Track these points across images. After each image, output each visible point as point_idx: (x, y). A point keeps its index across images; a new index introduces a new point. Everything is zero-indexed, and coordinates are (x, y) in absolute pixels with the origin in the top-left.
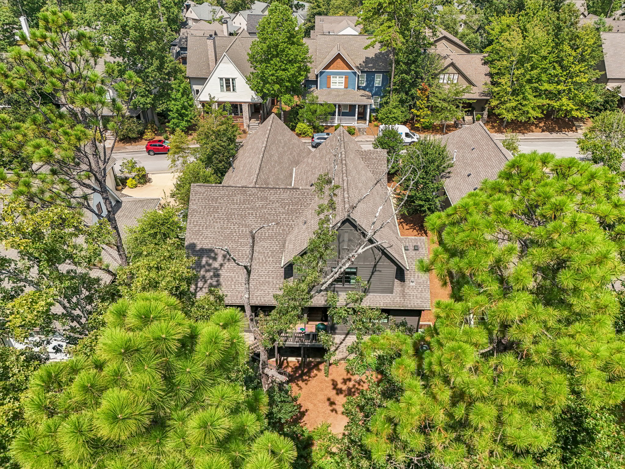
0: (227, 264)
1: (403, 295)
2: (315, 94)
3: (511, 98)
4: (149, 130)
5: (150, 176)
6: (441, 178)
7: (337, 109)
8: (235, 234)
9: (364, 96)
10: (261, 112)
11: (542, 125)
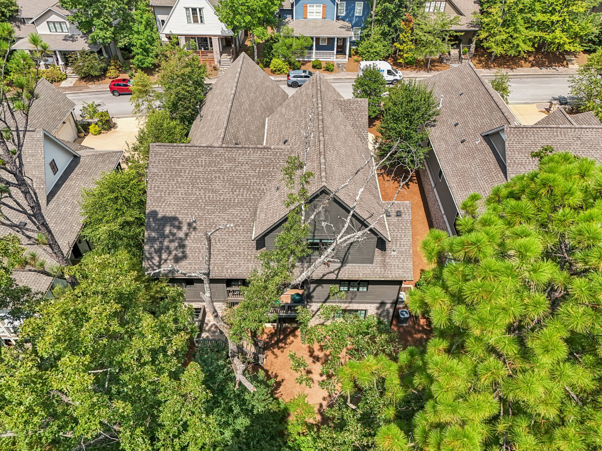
0: (193, 234)
1: (384, 265)
2: (290, 26)
3: (502, 30)
4: (112, 67)
5: (114, 120)
6: (426, 126)
7: (314, 43)
8: (201, 201)
9: (343, 28)
10: (233, 46)
11: (531, 59)
